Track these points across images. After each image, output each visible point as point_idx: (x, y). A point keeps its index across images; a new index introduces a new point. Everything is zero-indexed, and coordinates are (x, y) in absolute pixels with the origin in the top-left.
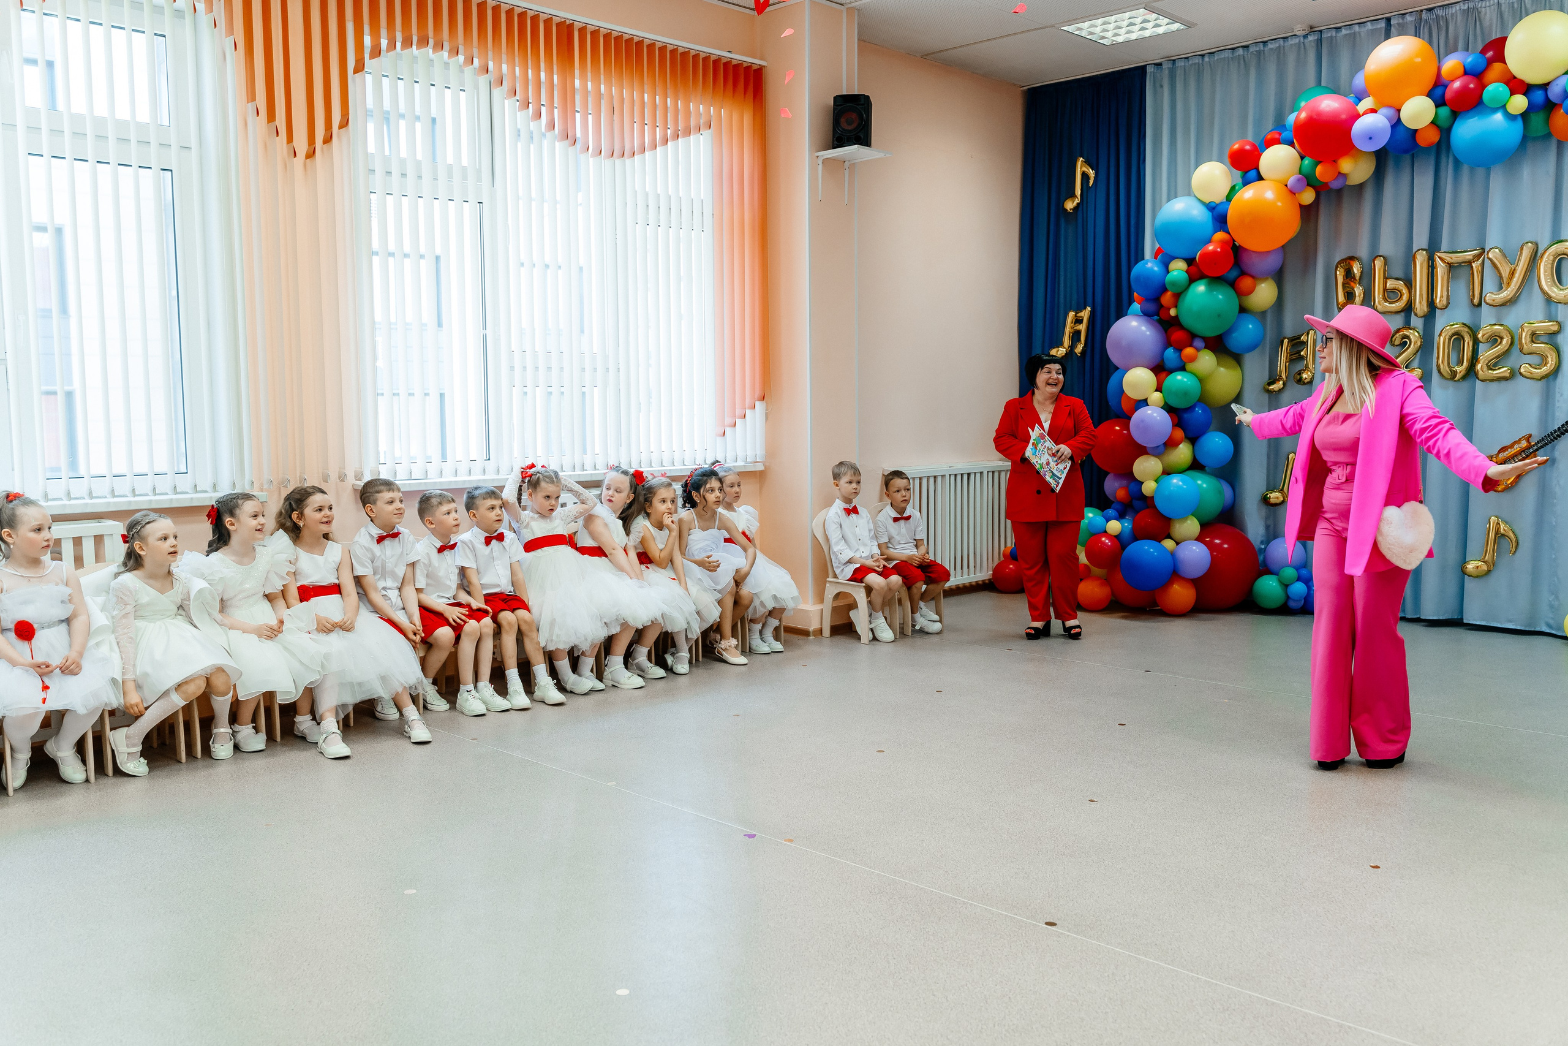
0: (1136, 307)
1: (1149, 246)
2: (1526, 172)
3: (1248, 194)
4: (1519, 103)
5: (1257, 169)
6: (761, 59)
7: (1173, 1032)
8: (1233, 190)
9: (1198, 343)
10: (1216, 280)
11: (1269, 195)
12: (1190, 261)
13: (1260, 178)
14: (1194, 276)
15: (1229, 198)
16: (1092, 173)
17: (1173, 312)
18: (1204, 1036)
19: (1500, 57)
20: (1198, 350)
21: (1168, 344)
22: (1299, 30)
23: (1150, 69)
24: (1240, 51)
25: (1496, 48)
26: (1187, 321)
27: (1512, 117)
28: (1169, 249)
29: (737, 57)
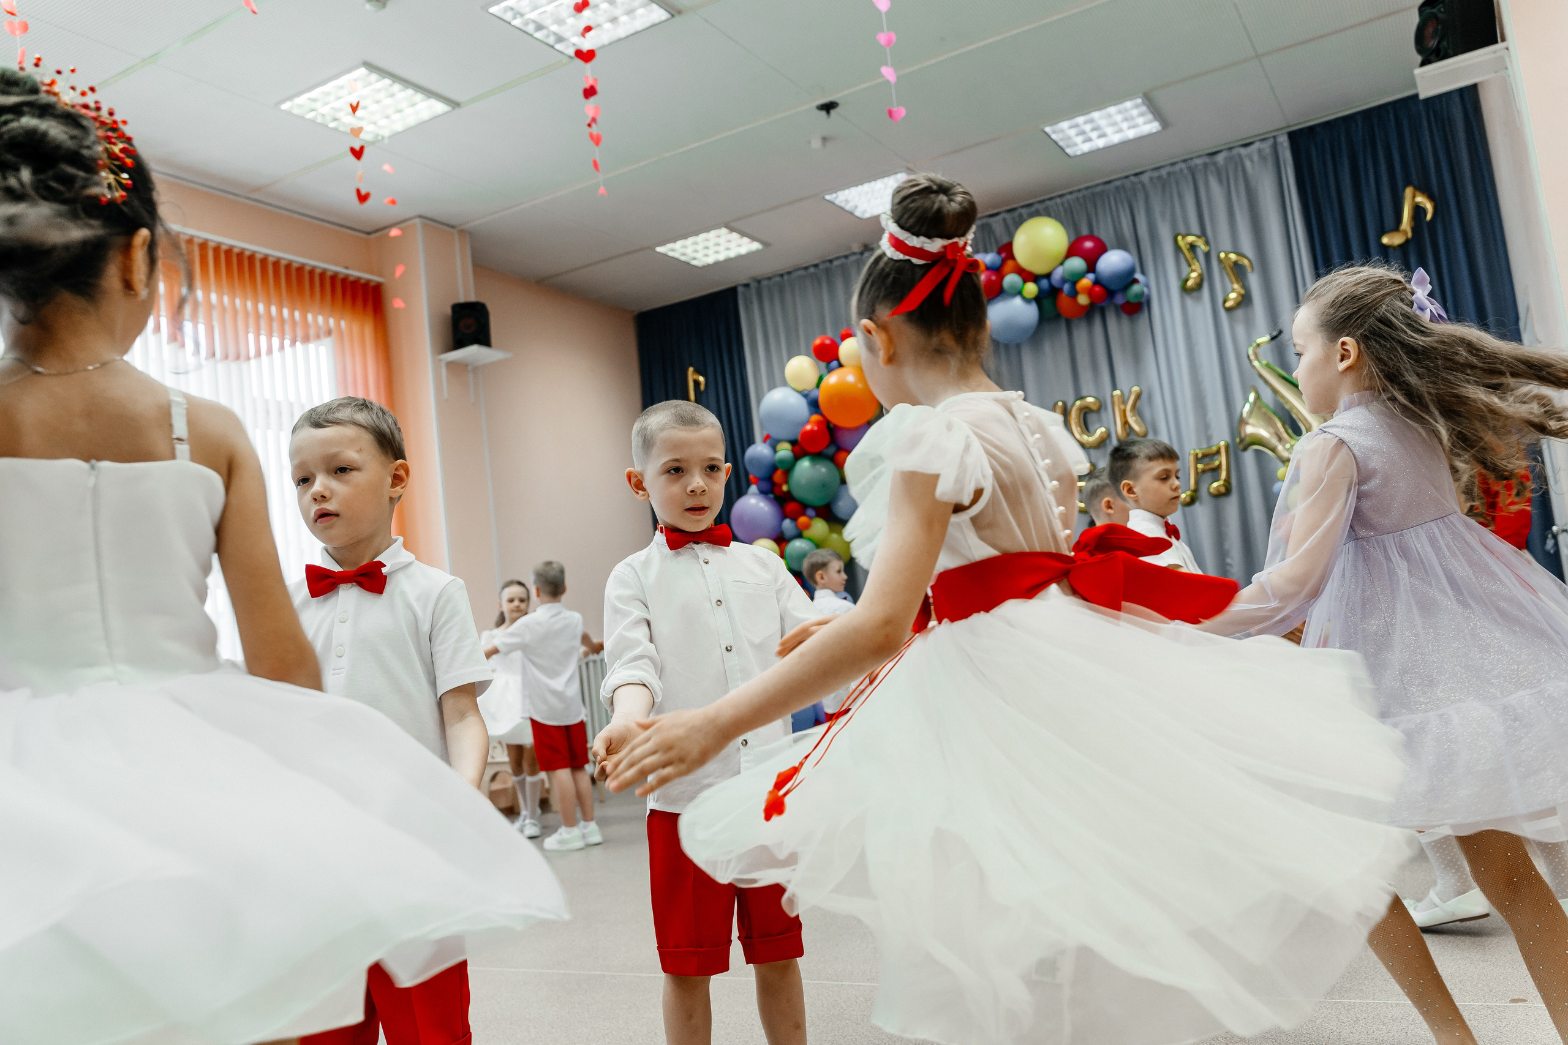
0: (753, 488)
1: (758, 435)
2: (1047, 347)
3: (832, 379)
4: (1031, 289)
5: (838, 359)
6: (380, 275)
7: (817, 1026)
8: (821, 379)
9: (810, 512)
10: (817, 456)
11: (851, 378)
12: (794, 443)
13: (841, 365)
14: (798, 455)
15: (818, 386)
16: (701, 379)
17: (785, 488)
18: (848, 1022)
19: (1011, 256)
20: (811, 518)
21: (784, 516)
22: (856, 248)
23: (740, 290)
24: (812, 270)
25: (1007, 251)
26: (798, 493)
27: (1027, 301)
28: (775, 433)
29: (354, 273)
